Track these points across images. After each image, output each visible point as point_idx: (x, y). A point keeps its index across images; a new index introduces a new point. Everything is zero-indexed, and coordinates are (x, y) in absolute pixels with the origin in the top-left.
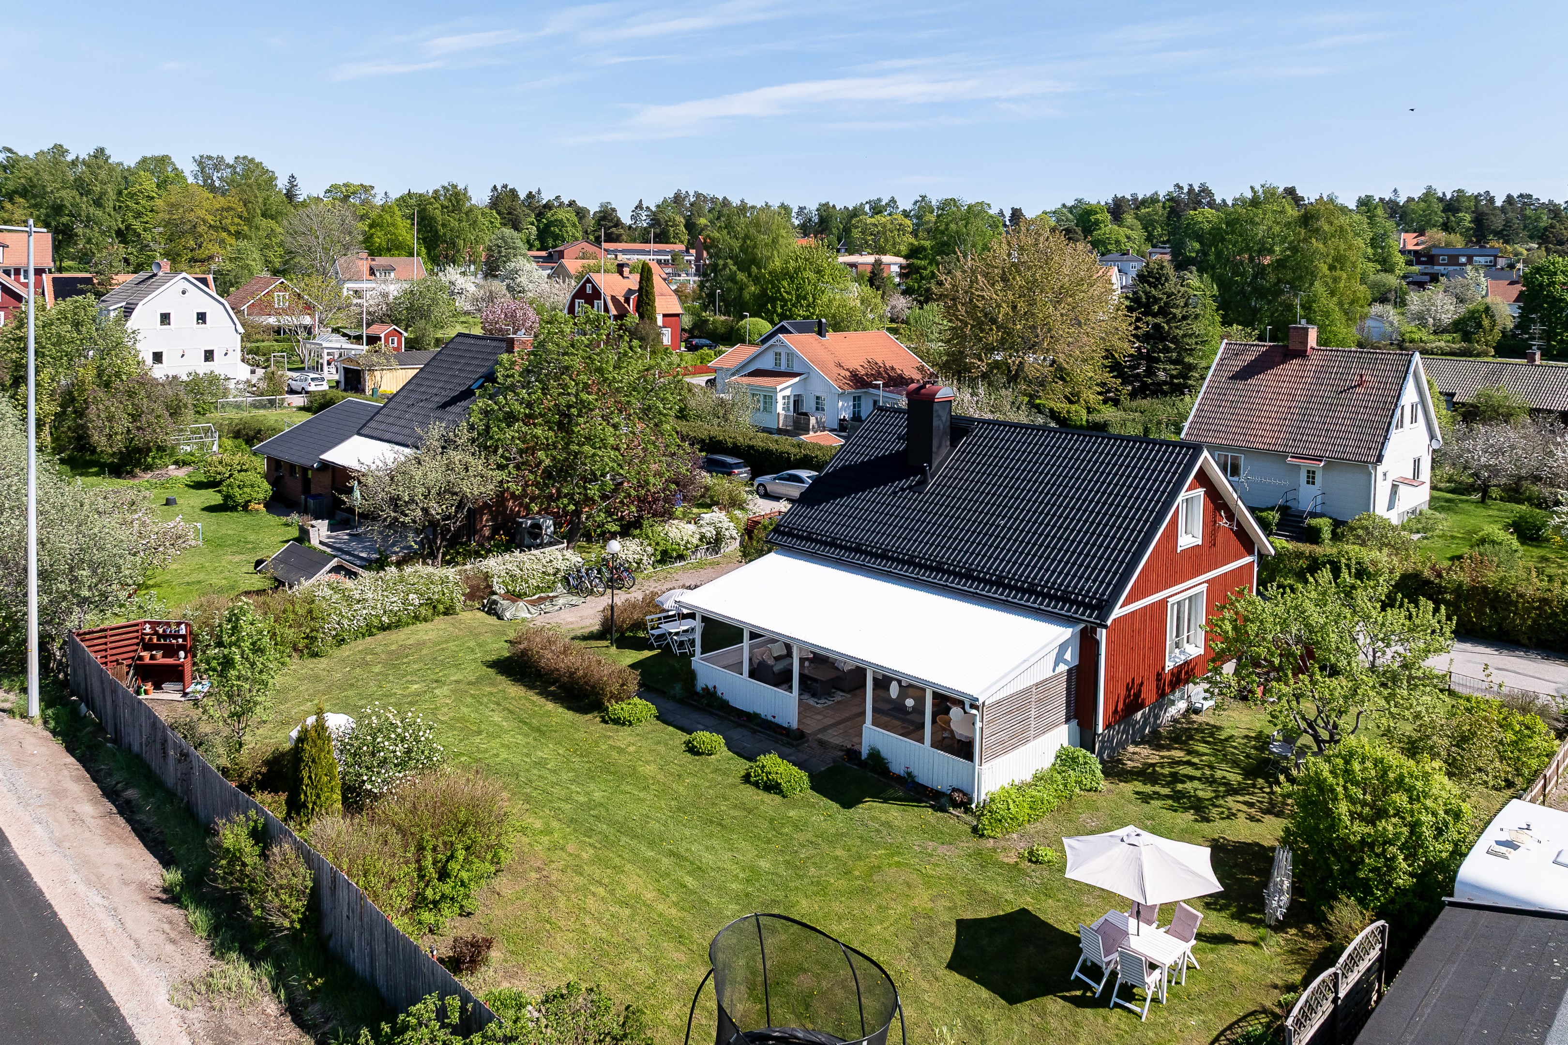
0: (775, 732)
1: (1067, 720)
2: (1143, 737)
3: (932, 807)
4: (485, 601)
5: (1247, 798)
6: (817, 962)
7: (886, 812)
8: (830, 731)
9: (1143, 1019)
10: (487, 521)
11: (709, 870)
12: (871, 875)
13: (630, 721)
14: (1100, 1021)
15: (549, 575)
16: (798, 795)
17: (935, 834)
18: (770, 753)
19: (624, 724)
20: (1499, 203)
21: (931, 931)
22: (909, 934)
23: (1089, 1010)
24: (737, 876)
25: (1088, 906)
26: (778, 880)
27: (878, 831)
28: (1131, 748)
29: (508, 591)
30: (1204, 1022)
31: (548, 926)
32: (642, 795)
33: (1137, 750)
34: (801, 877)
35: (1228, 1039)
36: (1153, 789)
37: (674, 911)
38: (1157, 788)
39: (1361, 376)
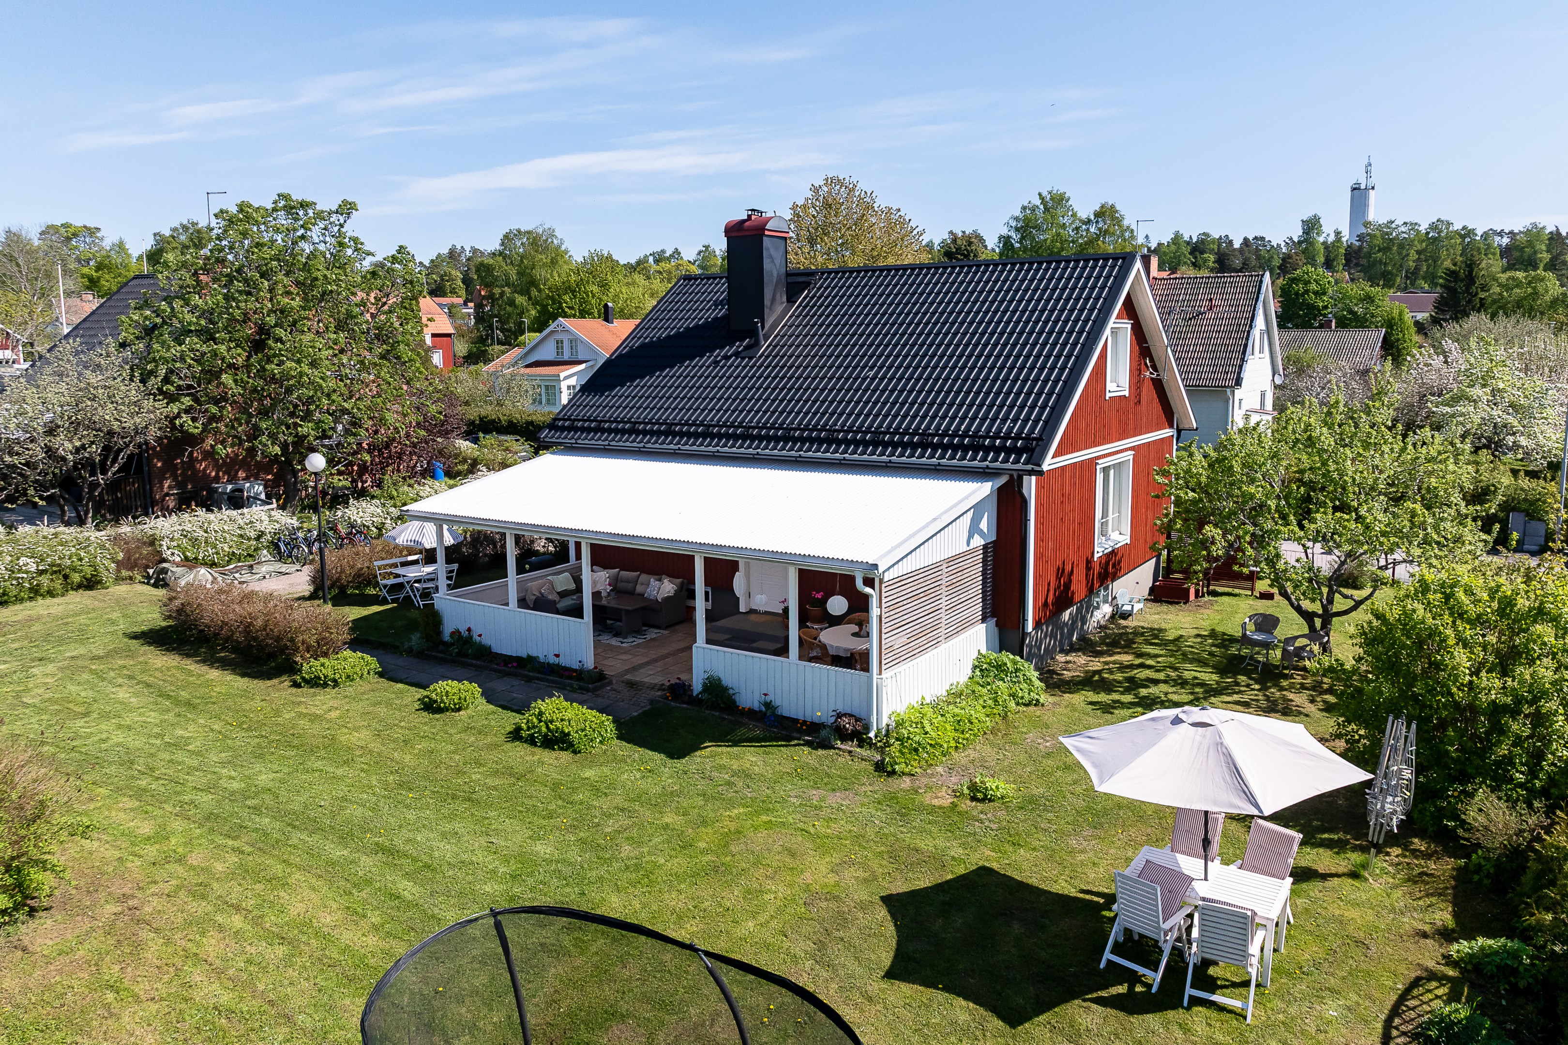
0: (561, 677)
1: (984, 620)
2: (1071, 645)
3: (808, 744)
4: (151, 571)
5: (1236, 697)
6: (646, 999)
7: (737, 757)
8: (642, 671)
9: (1249, 1021)
10: (170, 487)
11: (445, 868)
12: (726, 845)
13: (335, 681)
14: (1179, 1034)
15: (249, 539)
16: (598, 748)
17: (820, 779)
18: (551, 696)
19: (325, 685)
20: (1237, 245)
21: (842, 920)
22: (806, 929)
23: (1149, 1017)
24: (494, 871)
25: (1082, 852)
26: (566, 871)
27: (729, 784)
28: (1061, 658)
29: (186, 559)
30: (1349, 1009)
31: (110, 996)
32: (340, 772)
33: (1068, 658)
34: (608, 862)
35: (1404, 1034)
36: (1110, 697)
37: (372, 940)
38: (1115, 696)
39: (1211, 300)
